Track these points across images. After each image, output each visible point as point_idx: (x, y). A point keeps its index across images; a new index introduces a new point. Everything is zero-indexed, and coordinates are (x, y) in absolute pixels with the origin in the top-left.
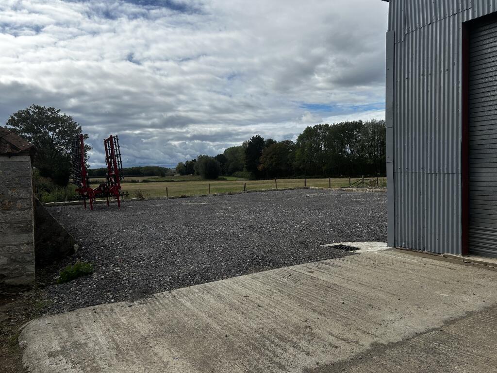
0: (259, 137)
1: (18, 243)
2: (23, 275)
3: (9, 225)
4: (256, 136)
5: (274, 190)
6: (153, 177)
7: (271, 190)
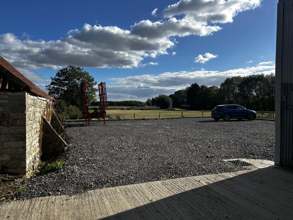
0: (196, 84)
1: (16, 147)
2: (19, 167)
3: (11, 135)
4: (194, 84)
5: (201, 117)
6: (133, 107)
7: (199, 117)
